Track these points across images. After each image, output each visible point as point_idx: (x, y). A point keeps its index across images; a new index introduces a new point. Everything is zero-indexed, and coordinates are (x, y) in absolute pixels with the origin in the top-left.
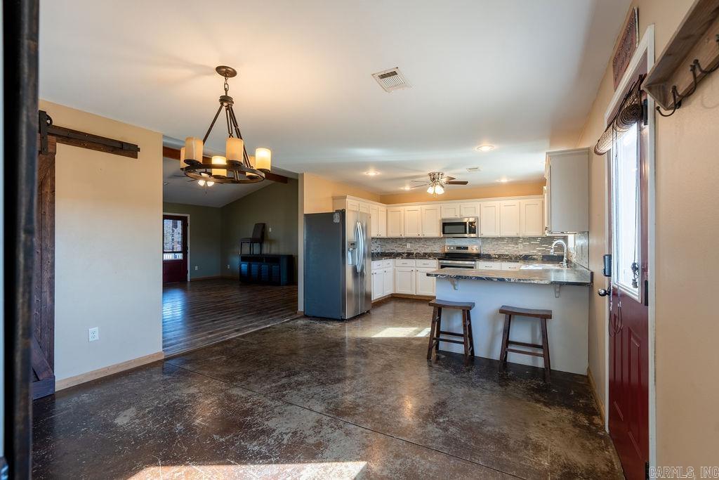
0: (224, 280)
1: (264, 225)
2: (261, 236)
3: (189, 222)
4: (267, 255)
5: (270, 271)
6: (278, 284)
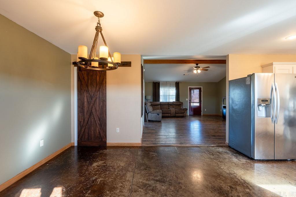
3: (202, 90)
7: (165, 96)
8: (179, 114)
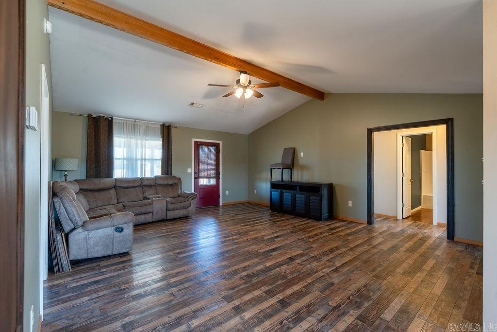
0: (251, 206)
1: (294, 149)
2: (291, 162)
3: (221, 149)
4: (298, 182)
5: (307, 202)
6: (319, 218)
7: (131, 162)
8: (176, 212)
